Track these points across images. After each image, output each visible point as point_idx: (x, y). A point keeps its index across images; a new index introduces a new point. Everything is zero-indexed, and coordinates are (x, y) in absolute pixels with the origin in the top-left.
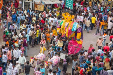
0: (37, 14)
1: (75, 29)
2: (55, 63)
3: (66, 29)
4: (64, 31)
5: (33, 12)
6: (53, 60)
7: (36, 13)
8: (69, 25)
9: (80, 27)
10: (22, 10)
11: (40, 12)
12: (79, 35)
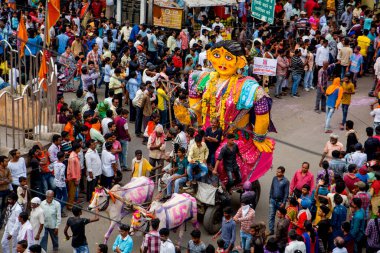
0: (162, 37)
1: (249, 103)
2: (176, 218)
3: (217, 103)
4: (213, 109)
5: (148, 32)
6: (169, 207)
7: (158, 36)
8: (228, 90)
9: (264, 97)
10: (115, 25)
11: (169, 32)
12: (261, 122)
